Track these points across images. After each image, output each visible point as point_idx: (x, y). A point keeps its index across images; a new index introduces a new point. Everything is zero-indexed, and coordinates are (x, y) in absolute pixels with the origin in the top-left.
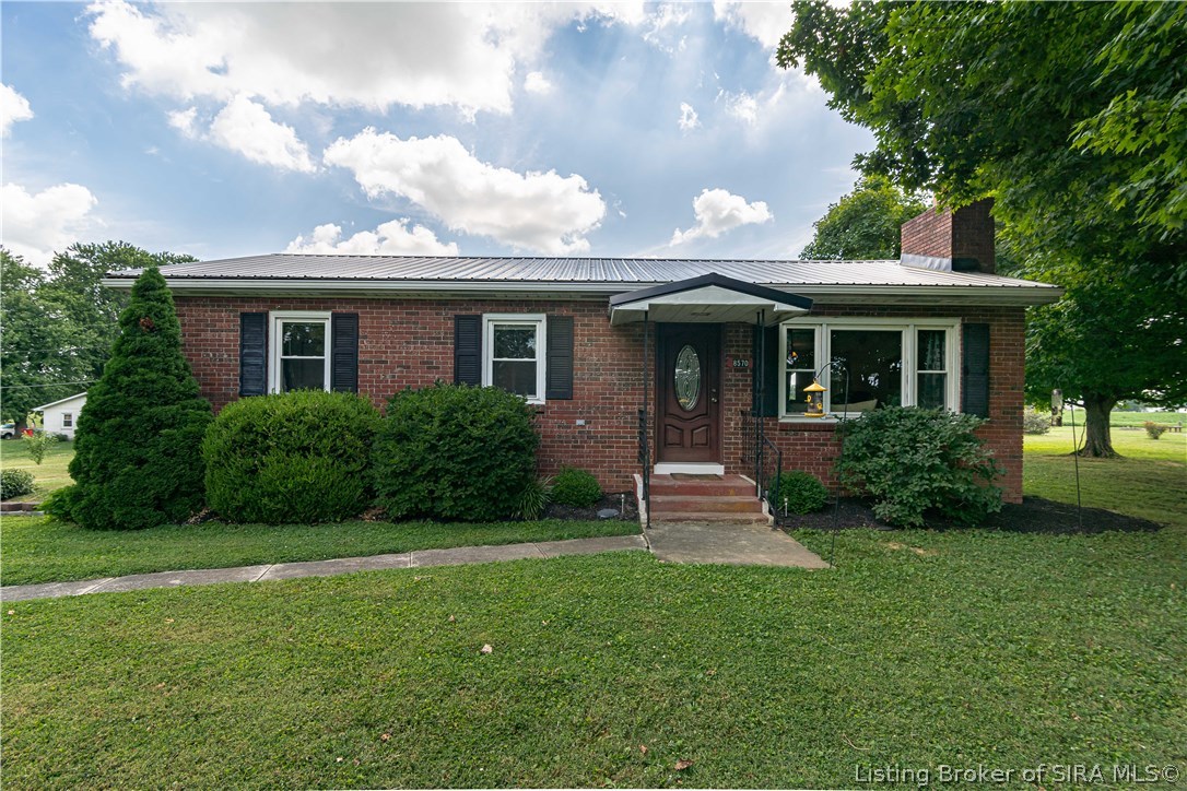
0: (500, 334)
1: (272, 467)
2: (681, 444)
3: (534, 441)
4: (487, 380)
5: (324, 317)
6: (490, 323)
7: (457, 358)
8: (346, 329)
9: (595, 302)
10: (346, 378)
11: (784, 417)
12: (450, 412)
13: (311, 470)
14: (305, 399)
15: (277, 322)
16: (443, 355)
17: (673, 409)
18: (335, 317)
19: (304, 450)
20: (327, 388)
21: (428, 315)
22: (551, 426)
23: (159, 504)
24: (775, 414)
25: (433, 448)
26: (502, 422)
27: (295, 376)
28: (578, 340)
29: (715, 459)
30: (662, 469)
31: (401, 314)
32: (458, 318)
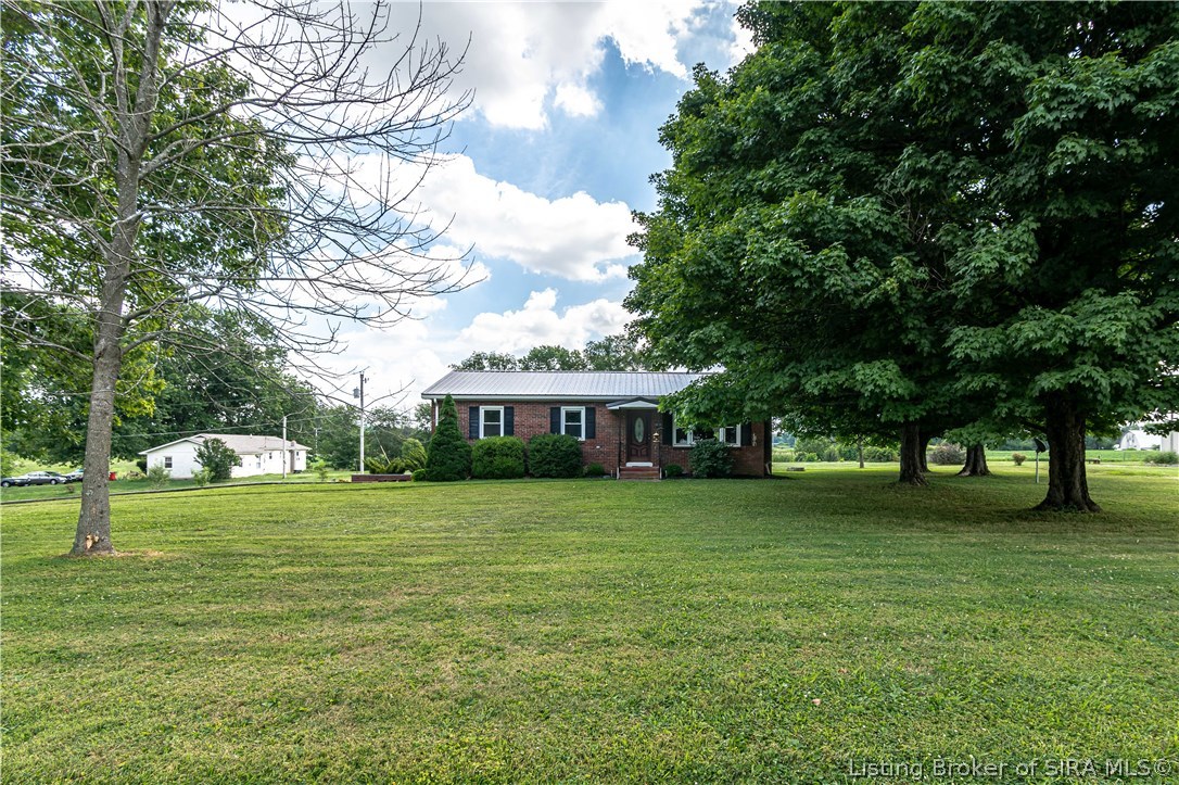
0: (567, 413)
1: (497, 460)
2: (637, 455)
3: (581, 453)
4: (563, 433)
5: (501, 409)
6: (564, 410)
7: (551, 423)
8: (509, 412)
9: (603, 403)
10: (509, 430)
11: (675, 444)
12: (555, 442)
13: (510, 462)
14: (494, 439)
15: (482, 410)
16: (546, 422)
17: (634, 442)
18: (505, 408)
19: (507, 455)
20: (502, 435)
21: (541, 407)
22: (587, 449)
23: (459, 473)
24: (671, 444)
25: (549, 454)
26: (571, 446)
27: (492, 430)
28: (597, 416)
29: (649, 461)
30: (629, 465)
31: (530, 407)
32: (552, 409)
